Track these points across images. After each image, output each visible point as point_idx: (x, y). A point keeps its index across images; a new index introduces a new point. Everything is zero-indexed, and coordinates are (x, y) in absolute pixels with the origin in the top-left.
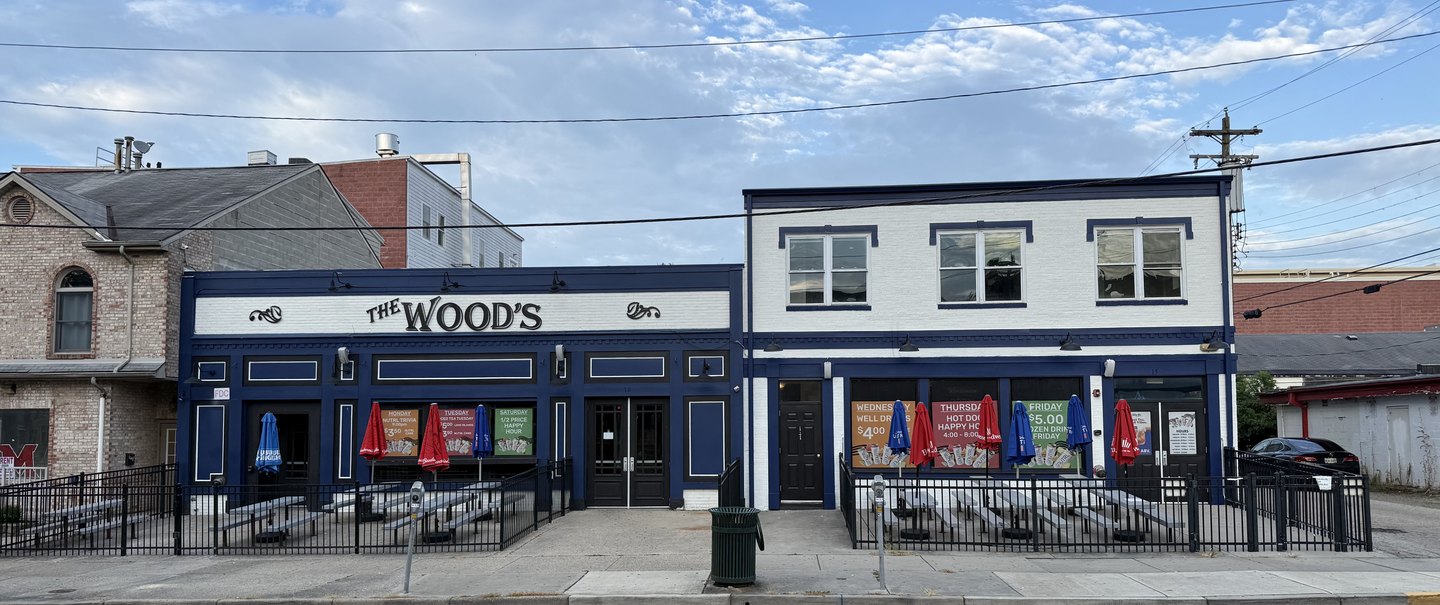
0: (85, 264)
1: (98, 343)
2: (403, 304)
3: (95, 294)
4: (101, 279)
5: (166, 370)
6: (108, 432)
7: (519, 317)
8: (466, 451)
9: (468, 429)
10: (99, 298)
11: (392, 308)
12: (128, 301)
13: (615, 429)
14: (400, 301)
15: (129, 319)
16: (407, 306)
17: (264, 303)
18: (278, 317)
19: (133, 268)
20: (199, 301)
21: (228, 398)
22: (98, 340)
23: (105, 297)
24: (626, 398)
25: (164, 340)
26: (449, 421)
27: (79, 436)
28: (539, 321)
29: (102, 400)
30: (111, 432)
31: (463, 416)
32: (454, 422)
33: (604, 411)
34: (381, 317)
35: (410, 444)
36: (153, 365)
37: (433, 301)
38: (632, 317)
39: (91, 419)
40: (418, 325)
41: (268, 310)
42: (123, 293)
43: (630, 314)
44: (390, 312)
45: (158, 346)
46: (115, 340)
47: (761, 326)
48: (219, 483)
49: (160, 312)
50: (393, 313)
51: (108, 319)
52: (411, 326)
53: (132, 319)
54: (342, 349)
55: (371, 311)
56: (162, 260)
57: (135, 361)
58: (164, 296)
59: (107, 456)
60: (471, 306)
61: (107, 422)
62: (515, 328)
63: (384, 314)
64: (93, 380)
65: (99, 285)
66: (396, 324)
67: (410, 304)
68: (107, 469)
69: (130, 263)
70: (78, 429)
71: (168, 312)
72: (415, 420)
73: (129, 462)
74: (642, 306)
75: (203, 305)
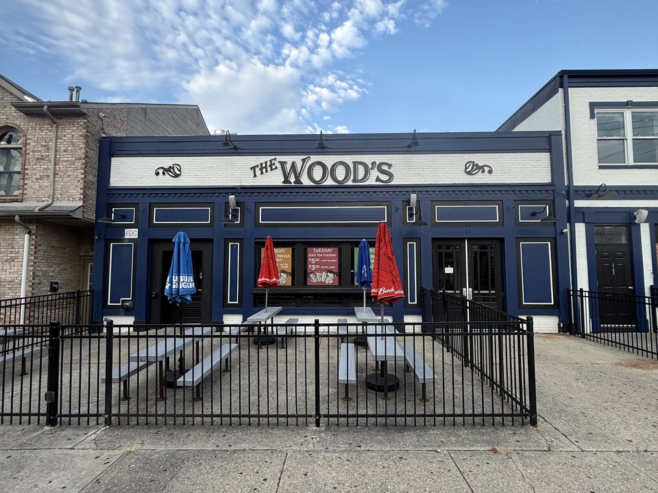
0: (16, 125)
1: (26, 189)
2: (280, 162)
3: (24, 149)
4: (30, 137)
5: (83, 212)
6: (32, 263)
7: (374, 173)
8: (331, 282)
9: (332, 264)
10: (28, 152)
11: (271, 166)
12: (52, 154)
13: (455, 265)
14: (278, 160)
15: (52, 169)
16: (283, 164)
17: (167, 162)
18: (178, 173)
19: (57, 127)
20: (114, 160)
21: (137, 237)
22: (26, 187)
23: (33, 151)
24: (463, 239)
25: (83, 186)
26: (317, 257)
27: (7, 267)
28: (391, 176)
29: (27, 236)
30: (35, 263)
31: (328, 253)
32: (321, 258)
33: (445, 249)
34: (262, 173)
35: (285, 275)
36: (71, 207)
37: (304, 160)
38: (469, 173)
39: (18, 252)
40: (292, 179)
41: (170, 167)
42: (47, 148)
43: (468, 170)
44: (269, 169)
45: (77, 192)
46: (40, 187)
47: (578, 181)
48: (128, 307)
49: (79, 164)
50: (272, 169)
51: (35, 169)
52: (286, 180)
53: (55, 169)
54: (232, 197)
55: (254, 168)
56: (82, 121)
57: (57, 204)
58: (83, 151)
59: (30, 284)
60: (336, 163)
61: (32, 255)
62: (371, 181)
63: (264, 170)
64: (17, 218)
65: (28, 141)
66: (274, 179)
67: (286, 162)
68: (30, 295)
69: (54, 123)
70: (6, 261)
71: (86, 164)
72: (289, 256)
73: (53, 289)
74: (477, 164)
75: (116, 162)
